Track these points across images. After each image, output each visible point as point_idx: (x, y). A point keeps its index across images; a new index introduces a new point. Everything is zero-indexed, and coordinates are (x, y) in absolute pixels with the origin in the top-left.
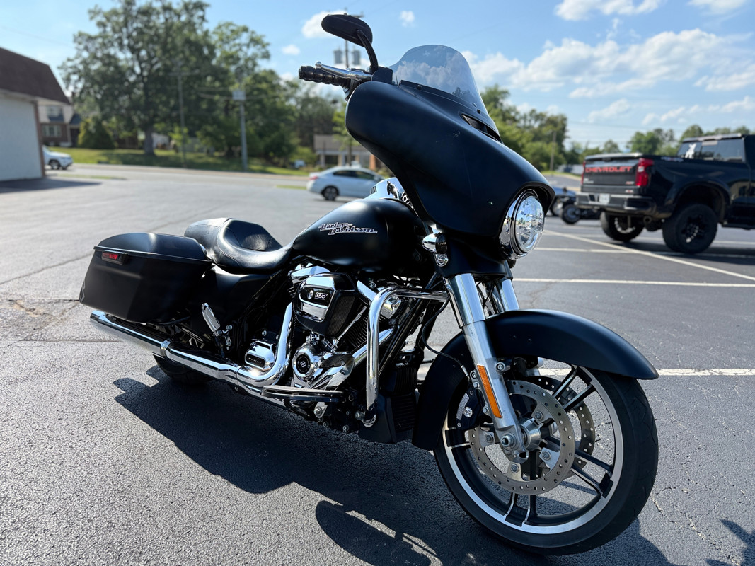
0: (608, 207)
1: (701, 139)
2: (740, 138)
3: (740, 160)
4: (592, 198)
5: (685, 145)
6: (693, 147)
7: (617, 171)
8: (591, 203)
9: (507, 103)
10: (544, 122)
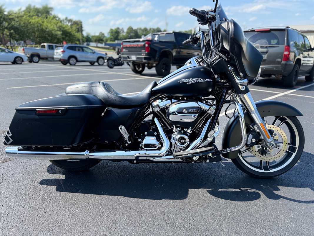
0: (136, 61)
1: (159, 33)
2: (172, 33)
3: (174, 41)
4: (129, 58)
5: (154, 35)
6: (157, 36)
7: (137, 46)
8: (128, 59)
9: (53, 13)
10: (72, 23)
